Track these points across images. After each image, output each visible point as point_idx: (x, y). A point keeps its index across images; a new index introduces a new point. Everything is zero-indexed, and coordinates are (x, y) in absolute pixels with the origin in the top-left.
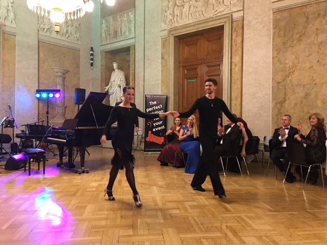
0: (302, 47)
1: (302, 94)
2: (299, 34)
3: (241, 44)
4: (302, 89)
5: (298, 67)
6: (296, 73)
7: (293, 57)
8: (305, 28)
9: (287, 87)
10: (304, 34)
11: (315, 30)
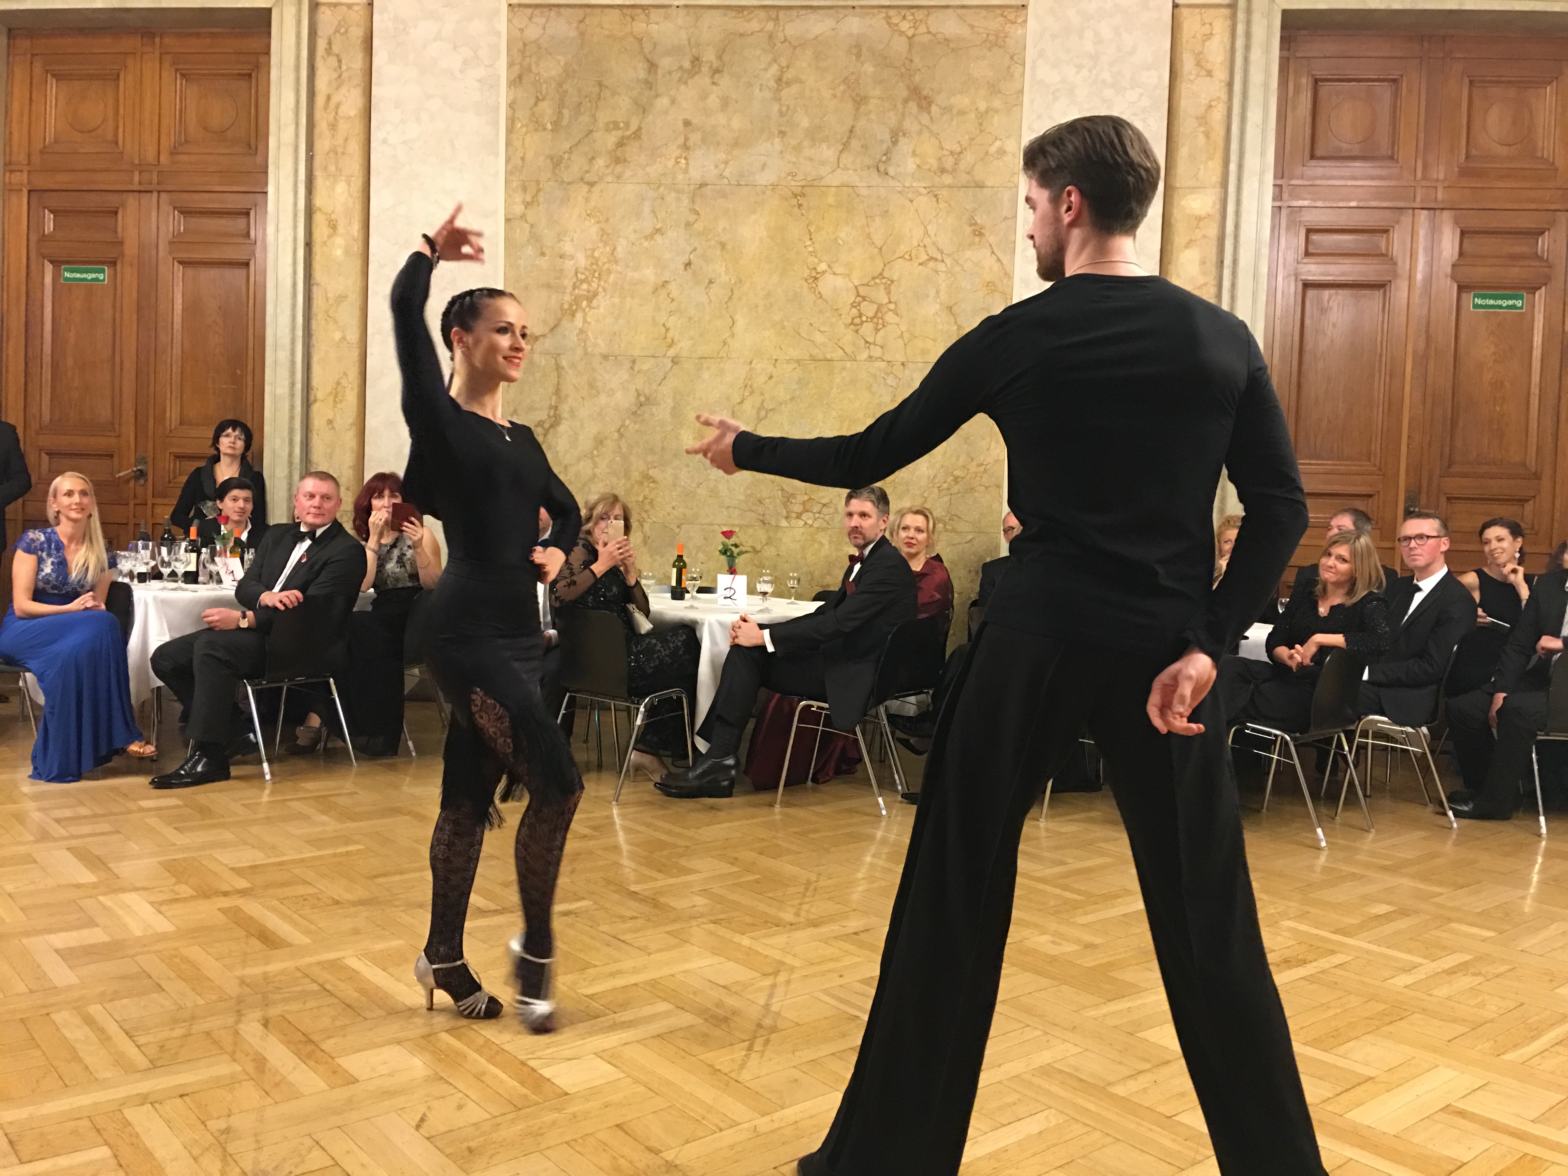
0: (629, 190)
1: (624, 399)
2: (619, 133)
3: (358, 127)
4: (624, 375)
5: (612, 278)
6: (603, 303)
7: (593, 230)
8: (643, 109)
9: (564, 363)
10: (637, 135)
11: (680, 125)
